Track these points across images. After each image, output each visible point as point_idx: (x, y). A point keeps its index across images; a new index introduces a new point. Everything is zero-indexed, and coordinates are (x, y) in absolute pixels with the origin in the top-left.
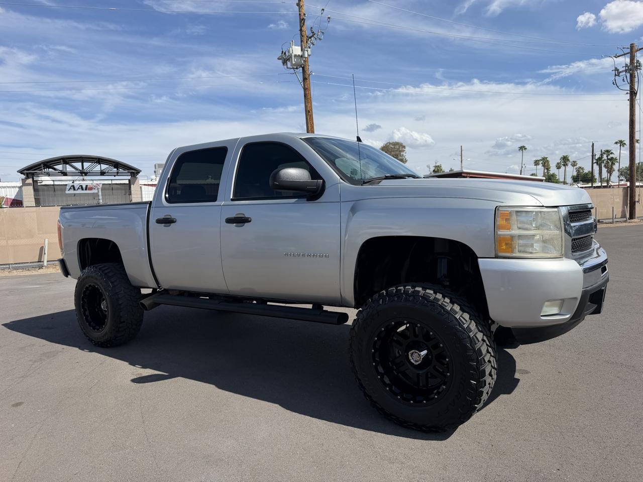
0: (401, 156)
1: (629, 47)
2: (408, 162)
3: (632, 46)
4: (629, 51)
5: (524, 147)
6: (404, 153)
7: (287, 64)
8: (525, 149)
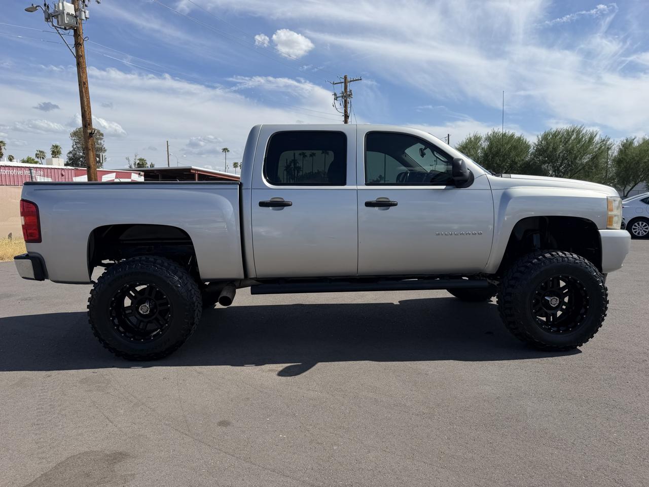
0: (98, 145)
1: (343, 77)
2: (107, 151)
3: (345, 78)
4: (343, 80)
5: (227, 149)
6: (102, 142)
7: (52, 22)
8: (228, 151)
